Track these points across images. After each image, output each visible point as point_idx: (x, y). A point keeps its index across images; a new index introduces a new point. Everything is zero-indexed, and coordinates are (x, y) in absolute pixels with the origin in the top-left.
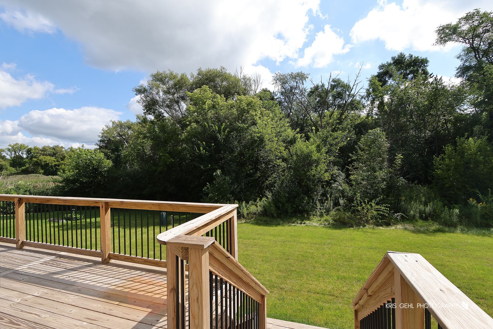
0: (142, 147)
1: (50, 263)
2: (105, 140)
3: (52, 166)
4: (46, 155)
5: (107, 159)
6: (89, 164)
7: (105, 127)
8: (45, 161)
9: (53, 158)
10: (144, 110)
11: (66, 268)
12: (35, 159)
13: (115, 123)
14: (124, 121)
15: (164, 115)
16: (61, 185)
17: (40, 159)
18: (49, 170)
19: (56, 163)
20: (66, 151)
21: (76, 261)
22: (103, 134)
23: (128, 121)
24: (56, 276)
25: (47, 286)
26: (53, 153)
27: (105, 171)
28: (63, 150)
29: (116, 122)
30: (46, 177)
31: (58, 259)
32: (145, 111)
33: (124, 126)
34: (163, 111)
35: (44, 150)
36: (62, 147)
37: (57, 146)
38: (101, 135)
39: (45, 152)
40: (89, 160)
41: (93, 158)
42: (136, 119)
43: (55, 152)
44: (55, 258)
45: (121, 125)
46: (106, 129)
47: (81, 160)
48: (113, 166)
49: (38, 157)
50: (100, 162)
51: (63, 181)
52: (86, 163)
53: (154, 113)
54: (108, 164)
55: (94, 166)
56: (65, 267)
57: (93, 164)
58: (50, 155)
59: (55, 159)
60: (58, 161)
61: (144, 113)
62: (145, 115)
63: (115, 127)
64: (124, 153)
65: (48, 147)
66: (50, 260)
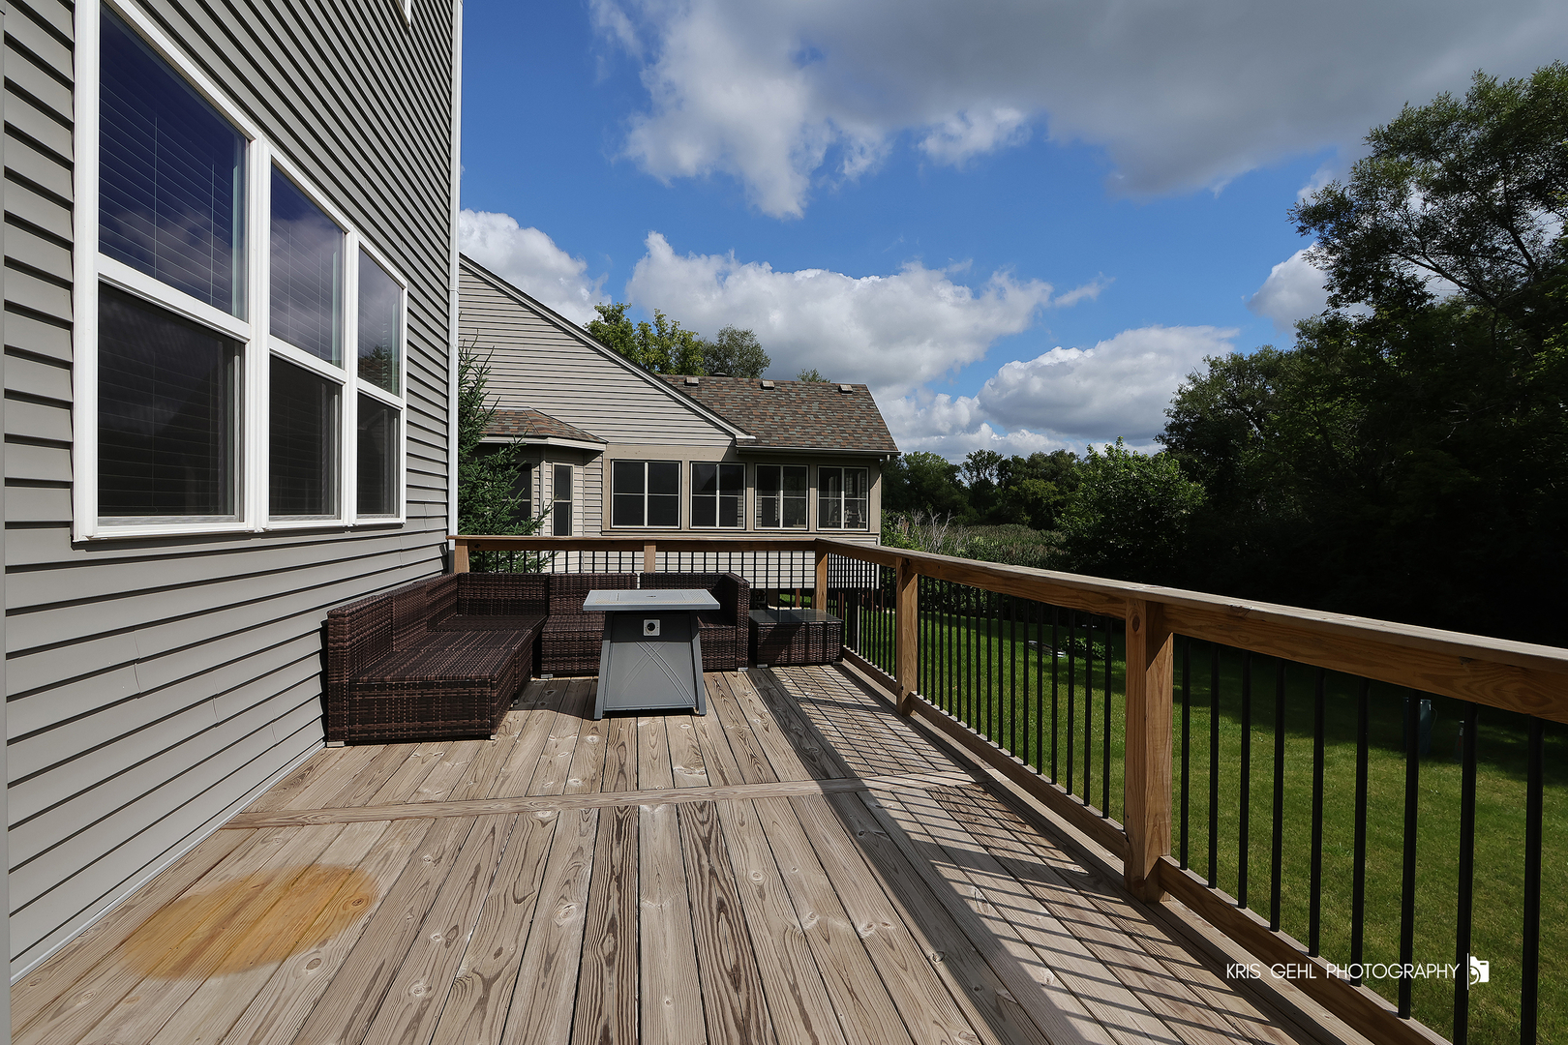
0: (1323, 431)
1: (952, 799)
2: (1186, 424)
3: (1048, 504)
4: (1037, 477)
5: (1191, 480)
6: (1133, 495)
7: (1188, 381)
8: (1035, 493)
9: (1051, 486)
10: (1331, 289)
11: (986, 847)
12: (1014, 488)
13: (1221, 363)
14: (1249, 351)
15: (1425, 290)
16: (1060, 552)
17: (1024, 486)
18: (1041, 516)
19: (1058, 497)
20: (1079, 465)
21: (1029, 829)
22: (1178, 403)
23: (1267, 350)
24: (948, 872)
25: (905, 906)
26: (1052, 471)
27: (1183, 518)
28: (1075, 461)
29: (1224, 360)
30: (1034, 532)
31: (977, 793)
32: (1337, 291)
33: (1251, 369)
34: (1421, 273)
35: (1035, 461)
36: (1072, 454)
37: (1061, 453)
38: (1173, 407)
39: (1035, 470)
40: (1136, 481)
41: (1145, 476)
42: (1297, 339)
43: (1055, 467)
44: (972, 783)
45: (1238, 368)
46: (1191, 388)
47: (1115, 485)
48: (1209, 501)
49: (1021, 483)
50: (1168, 489)
51: (1068, 542)
52: (1126, 491)
53: (1377, 289)
54: (1194, 496)
55: (1148, 503)
56: (986, 841)
57: (1145, 496)
58: (1044, 477)
59: (1055, 488)
60: (1061, 493)
61: (1334, 302)
62: (1337, 306)
63: (1218, 378)
64: (1248, 458)
65: (1041, 455)
66: (957, 787)
